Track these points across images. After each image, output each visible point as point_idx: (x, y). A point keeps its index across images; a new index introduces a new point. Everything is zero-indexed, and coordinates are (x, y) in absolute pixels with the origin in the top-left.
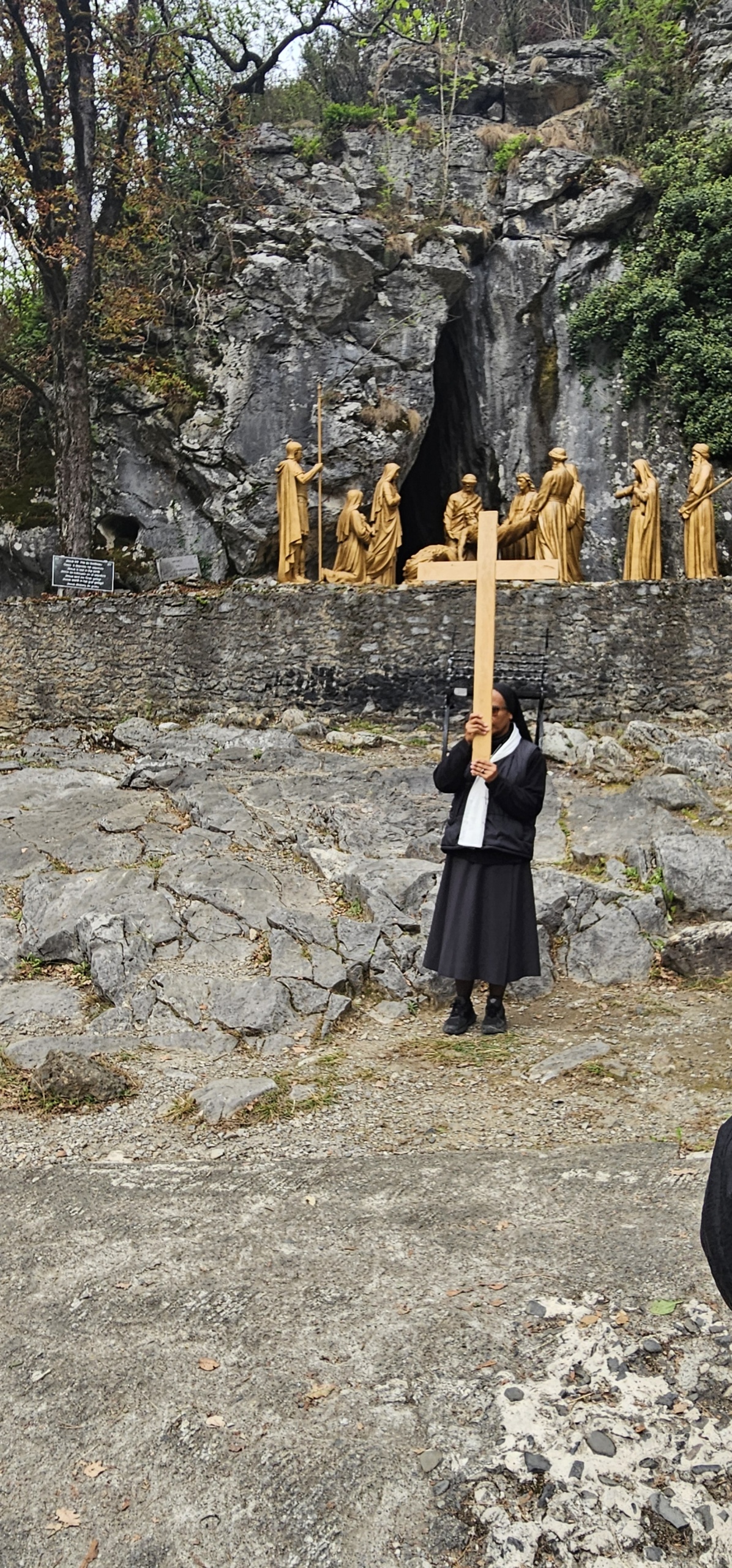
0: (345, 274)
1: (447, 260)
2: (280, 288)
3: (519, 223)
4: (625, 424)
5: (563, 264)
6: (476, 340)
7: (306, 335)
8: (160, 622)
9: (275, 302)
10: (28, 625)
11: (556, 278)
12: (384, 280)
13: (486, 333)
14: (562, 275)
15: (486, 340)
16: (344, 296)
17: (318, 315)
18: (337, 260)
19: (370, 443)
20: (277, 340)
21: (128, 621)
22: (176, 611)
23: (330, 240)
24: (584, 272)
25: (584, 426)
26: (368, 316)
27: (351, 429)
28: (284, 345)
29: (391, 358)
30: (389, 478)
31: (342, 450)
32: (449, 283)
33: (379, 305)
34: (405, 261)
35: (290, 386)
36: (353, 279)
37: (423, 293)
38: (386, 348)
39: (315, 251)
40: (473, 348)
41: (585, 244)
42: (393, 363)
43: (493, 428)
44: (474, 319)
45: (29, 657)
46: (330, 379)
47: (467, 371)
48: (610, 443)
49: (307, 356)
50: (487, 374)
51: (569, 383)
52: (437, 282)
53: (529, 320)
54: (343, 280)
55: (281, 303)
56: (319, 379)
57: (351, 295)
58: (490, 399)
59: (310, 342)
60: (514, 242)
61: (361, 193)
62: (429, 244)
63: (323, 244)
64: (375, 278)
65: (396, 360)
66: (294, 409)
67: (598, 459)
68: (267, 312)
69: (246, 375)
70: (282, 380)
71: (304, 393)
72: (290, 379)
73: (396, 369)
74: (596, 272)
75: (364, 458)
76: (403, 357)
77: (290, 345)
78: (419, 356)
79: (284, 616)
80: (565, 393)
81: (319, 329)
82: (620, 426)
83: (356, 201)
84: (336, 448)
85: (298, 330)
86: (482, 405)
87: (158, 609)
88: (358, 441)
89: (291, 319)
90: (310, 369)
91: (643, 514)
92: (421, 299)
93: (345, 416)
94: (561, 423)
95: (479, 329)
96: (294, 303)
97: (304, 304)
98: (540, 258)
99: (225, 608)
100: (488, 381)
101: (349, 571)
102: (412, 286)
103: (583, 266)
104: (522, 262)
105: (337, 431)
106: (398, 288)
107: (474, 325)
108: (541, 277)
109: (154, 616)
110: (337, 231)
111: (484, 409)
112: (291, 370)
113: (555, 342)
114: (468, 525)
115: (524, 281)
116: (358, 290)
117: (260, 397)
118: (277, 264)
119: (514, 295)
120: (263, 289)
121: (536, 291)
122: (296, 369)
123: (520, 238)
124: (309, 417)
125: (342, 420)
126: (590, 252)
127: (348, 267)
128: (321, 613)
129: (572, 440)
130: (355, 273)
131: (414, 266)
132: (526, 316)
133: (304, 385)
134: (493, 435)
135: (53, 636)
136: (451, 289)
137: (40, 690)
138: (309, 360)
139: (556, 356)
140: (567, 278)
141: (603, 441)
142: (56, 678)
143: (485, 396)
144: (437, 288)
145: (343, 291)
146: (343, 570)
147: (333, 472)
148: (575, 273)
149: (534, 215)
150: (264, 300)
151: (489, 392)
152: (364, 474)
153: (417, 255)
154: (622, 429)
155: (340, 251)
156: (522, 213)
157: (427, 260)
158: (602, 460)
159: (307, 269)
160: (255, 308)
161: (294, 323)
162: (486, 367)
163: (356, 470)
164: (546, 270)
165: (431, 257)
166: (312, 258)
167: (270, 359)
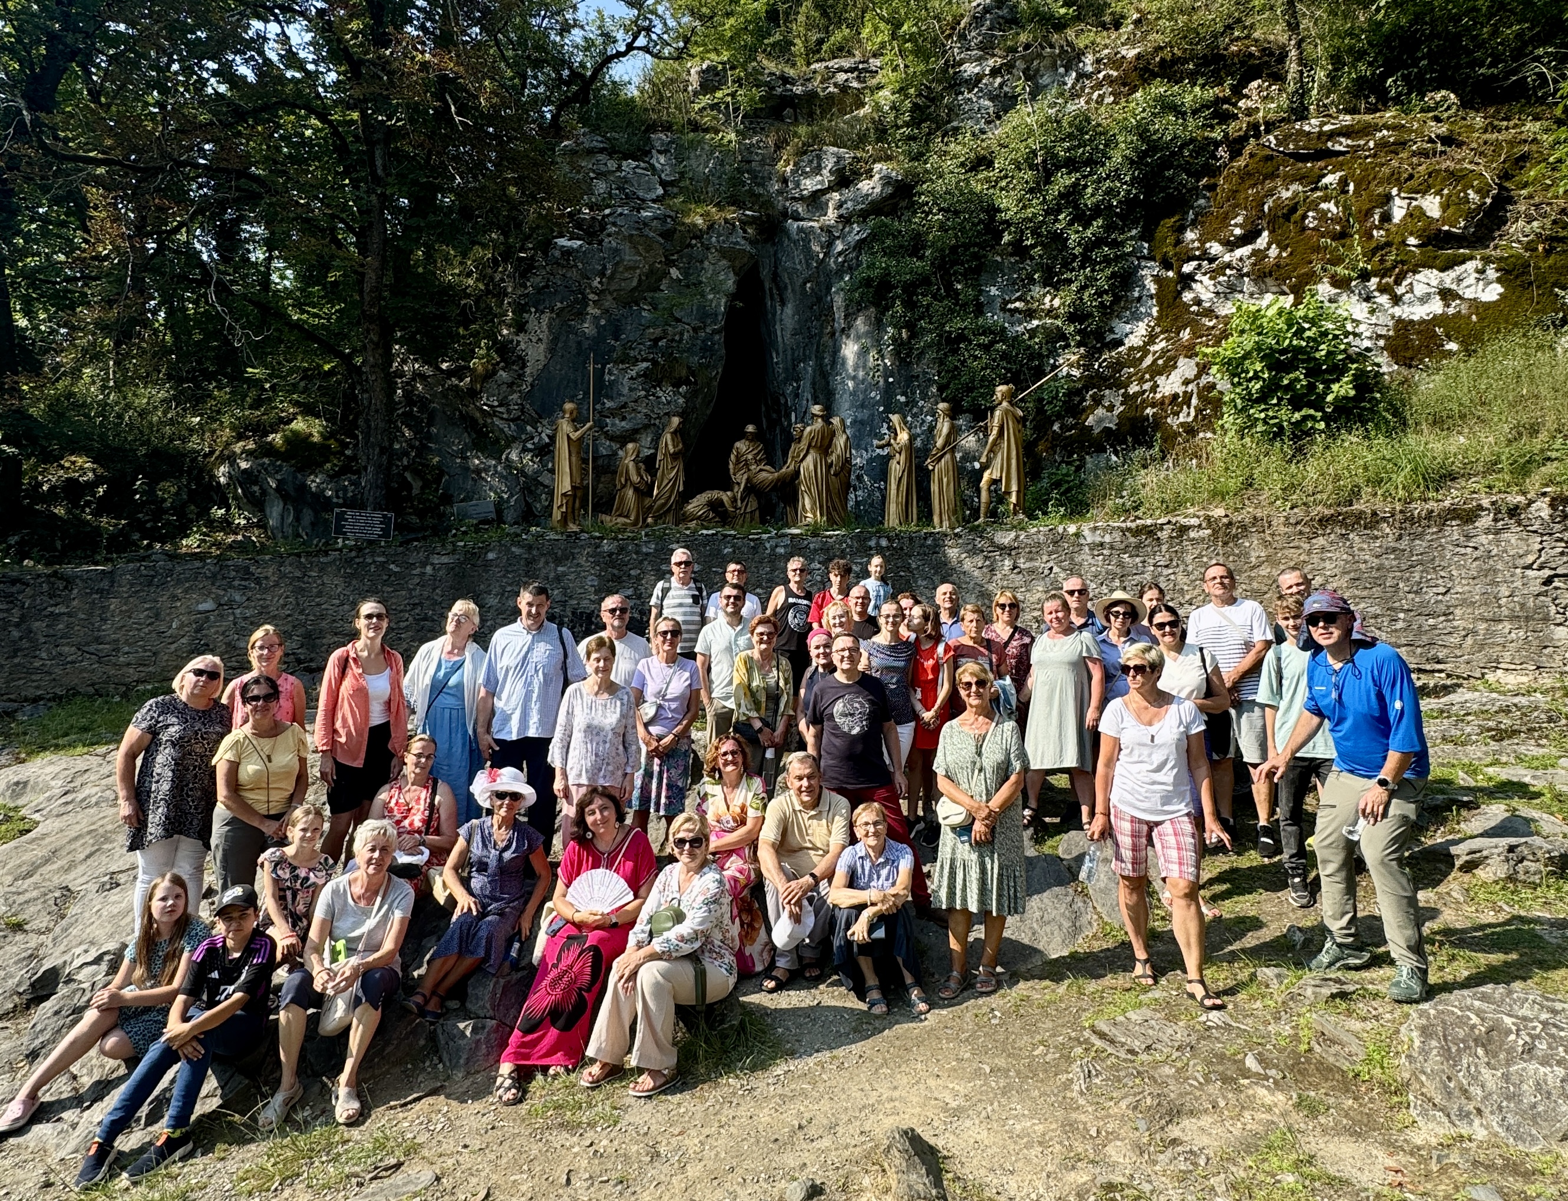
0: (638, 253)
1: (733, 239)
3: (800, 208)
4: (891, 380)
5: (837, 242)
6: (768, 304)
7: (602, 305)
8: (429, 569)
10: (298, 574)
11: (831, 254)
12: (675, 257)
13: (778, 299)
14: (837, 251)
15: (778, 305)
16: (638, 271)
17: (613, 288)
18: (630, 243)
19: (658, 398)
20: (574, 311)
21: (397, 569)
22: (445, 560)
23: (623, 226)
24: (854, 249)
25: (857, 381)
26: (662, 287)
27: (639, 386)
28: (582, 314)
29: (684, 323)
30: (672, 430)
31: (632, 404)
32: (735, 259)
33: (671, 278)
34: (694, 242)
35: (586, 349)
36: (646, 257)
37: (712, 267)
38: (678, 314)
39: (609, 235)
41: (857, 225)
42: (685, 327)
43: (786, 380)
44: (767, 287)
45: (298, 604)
46: (623, 343)
48: (879, 397)
49: (603, 322)
50: (779, 333)
51: (845, 343)
52: (724, 258)
53: (812, 289)
54: (636, 258)
55: (579, 278)
56: (613, 343)
57: (645, 271)
58: (782, 355)
59: (606, 311)
60: (797, 223)
61: (663, 184)
63: (617, 229)
64: (666, 257)
67: (869, 410)
69: (545, 340)
70: (579, 343)
72: (587, 342)
75: (653, 411)
76: (694, 322)
77: (587, 314)
78: (710, 321)
79: (547, 563)
81: (615, 300)
82: (887, 381)
83: (660, 191)
84: (626, 403)
85: (594, 302)
86: (775, 360)
87: (427, 557)
88: (646, 397)
89: (587, 292)
90: (605, 333)
91: (899, 463)
92: (711, 272)
93: (635, 375)
94: (839, 378)
95: (771, 295)
98: (818, 236)
99: (491, 556)
100: (780, 340)
102: (702, 261)
103: (853, 244)
104: (803, 240)
105: (627, 388)
106: (689, 263)
107: (768, 292)
108: (818, 253)
109: (424, 565)
110: (628, 218)
111: (777, 363)
112: (588, 335)
113: (832, 307)
114: (749, 470)
115: (805, 256)
116: (652, 266)
117: (559, 359)
118: (576, 246)
119: (798, 267)
121: (815, 264)
122: (592, 334)
123: (802, 220)
125: (632, 378)
126: (859, 232)
127: (641, 247)
128: (582, 560)
129: (848, 394)
130: (648, 252)
131: (703, 245)
132: (808, 285)
134: (785, 386)
135: (323, 584)
136: (737, 264)
137: (308, 636)
138: (605, 326)
139: (834, 319)
141: (873, 396)
142: (324, 624)
143: (777, 352)
144: (724, 262)
145: (638, 268)
146: (620, 515)
147: (623, 423)
148: (847, 250)
149: (814, 201)
151: (781, 350)
153: (705, 236)
154: (888, 384)
155: (632, 235)
156: (802, 198)
157: (714, 240)
158: (872, 412)
159: (602, 250)
161: (591, 296)
164: (822, 247)
165: (719, 237)
166: (606, 240)
167: (569, 326)
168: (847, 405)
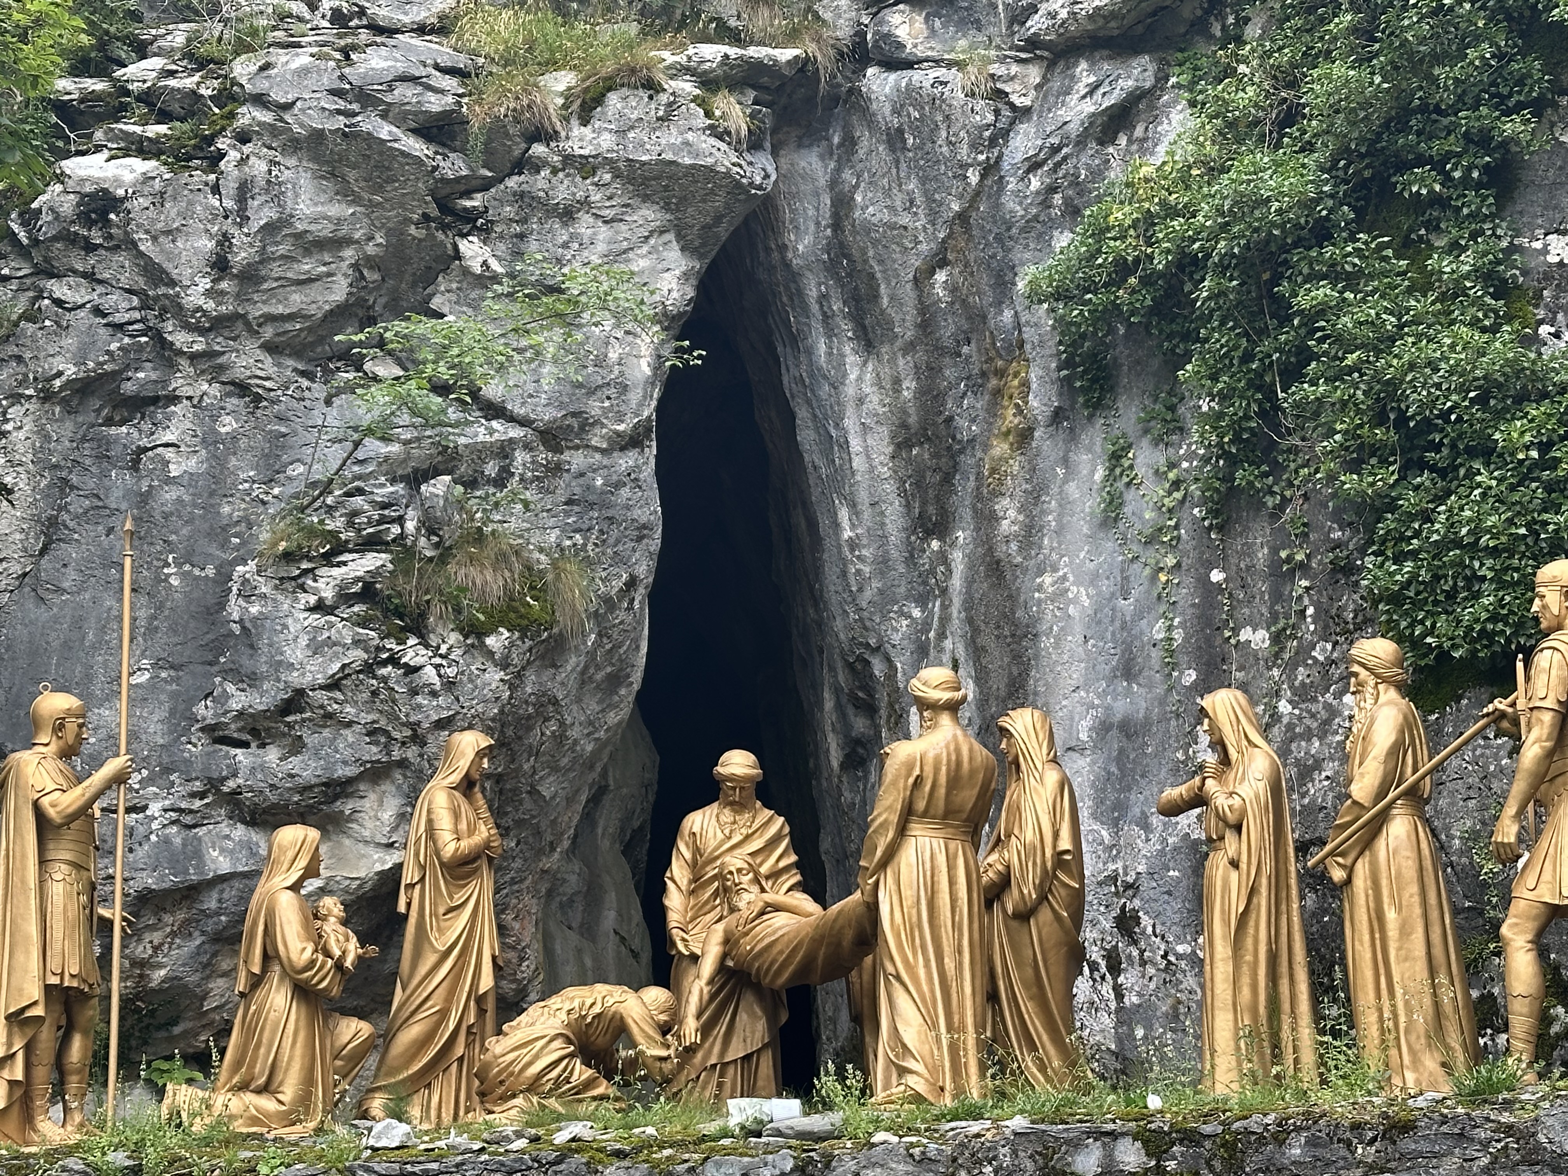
0: (346, 193)
1: (670, 137)
2: (134, 244)
3: (907, 25)
4: (1216, 576)
5: (1022, 127)
6: (822, 348)
7: (222, 368)
9: (124, 282)
11: (1005, 166)
12: (475, 203)
13: (846, 327)
14: (1019, 157)
15: (847, 349)
16: (349, 253)
17: (256, 312)
18: (315, 159)
19: (412, 670)
20: (129, 388)
23: (288, 107)
24: (1081, 142)
25: (1106, 586)
26: (436, 303)
27: (345, 632)
28: (155, 400)
29: (512, 419)
30: (456, 778)
31: (321, 696)
32: (683, 200)
33: (466, 272)
34: (538, 149)
35: (166, 516)
36: (372, 205)
37: (604, 232)
38: (493, 390)
39: (243, 138)
40: (815, 372)
41: (1083, 65)
42: (516, 432)
43: (886, 598)
44: (812, 293)
46: (290, 490)
47: (806, 436)
48: (1178, 635)
49: (228, 425)
50: (856, 444)
51: (1065, 461)
52: (646, 198)
53: (953, 288)
54: (336, 210)
55: (141, 283)
56: (258, 491)
57: (370, 249)
58: (867, 514)
59: (241, 388)
60: (893, 77)
62: (613, 99)
63: (266, 117)
64: (445, 201)
65: (523, 422)
66: (175, 581)
67: (1150, 687)
68: (98, 311)
70: (144, 499)
71: (211, 535)
72: (170, 494)
73: (527, 447)
74: (1123, 140)
75: (393, 717)
76: (547, 415)
77: (174, 399)
78: (595, 407)
80: (1054, 489)
81: (270, 348)
82: (1204, 582)
84: (300, 692)
85: (193, 357)
86: (847, 534)
88: (368, 669)
89: (169, 326)
90: (233, 462)
91: (1235, 864)
92: (601, 247)
93: (328, 594)
94: (1047, 579)
95: (827, 318)
96: (172, 283)
97: (205, 284)
98: (957, 113)
100: (858, 463)
101: (265, 1089)
102: (567, 215)
103: (1074, 129)
104: (916, 131)
105: (303, 641)
106: (524, 221)
107: (815, 308)
108: (964, 166)
110: (311, 82)
111: (853, 544)
112: (174, 471)
113: (1021, 344)
114: (733, 910)
115: (923, 181)
116: (396, 234)
117: (73, 553)
118: (128, 177)
119: (905, 219)
120: (90, 248)
121: (956, 207)
122: (192, 464)
123: (909, 64)
124: (222, 605)
125: (320, 607)
126: (1093, 89)
127: (352, 175)
129: (1078, 629)
130: (379, 189)
131: (568, 160)
132: (941, 276)
133: (210, 510)
134: (885, 618)
136: (696, 216)
138: (234, 437)
139: (1026, 384)
140: (1033, 165)
141: (1158, 632)
143: (853, 505)
144: (648, 215)
145: (347, 241)
146: (243, 1087)
147: (294, 763)
148: (1055, 150)
150: (90, 277)
151: (863, 497)
152: (403, 763)
153: (577, 131)
154: (1209, 590)
155: (318, 136)
157: (607, 141)
158: (1160, 690)
159: (216, 189)
160: (58, 302)
161: (180, 339)
162: (850, 423)
163: (373, 752)
164: (974, 147)
165: (621, 133)
166: (233, 155)
167: (109, 442)
168: (1075, 674)
